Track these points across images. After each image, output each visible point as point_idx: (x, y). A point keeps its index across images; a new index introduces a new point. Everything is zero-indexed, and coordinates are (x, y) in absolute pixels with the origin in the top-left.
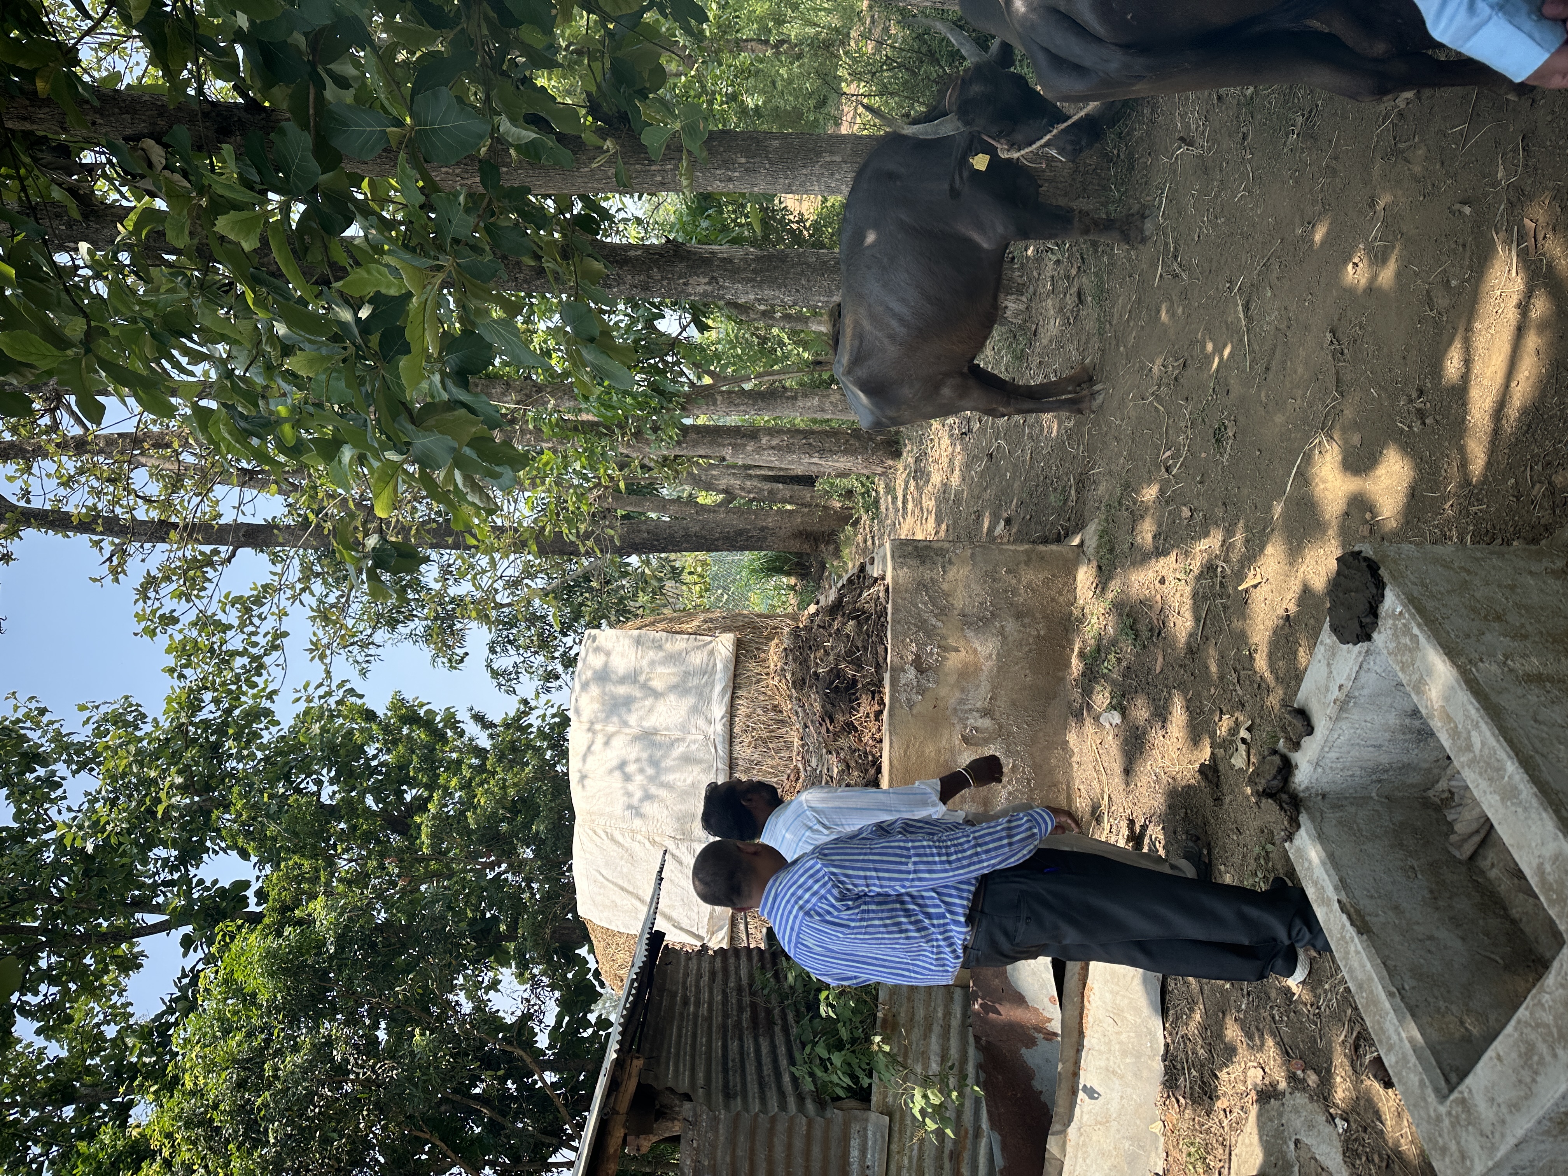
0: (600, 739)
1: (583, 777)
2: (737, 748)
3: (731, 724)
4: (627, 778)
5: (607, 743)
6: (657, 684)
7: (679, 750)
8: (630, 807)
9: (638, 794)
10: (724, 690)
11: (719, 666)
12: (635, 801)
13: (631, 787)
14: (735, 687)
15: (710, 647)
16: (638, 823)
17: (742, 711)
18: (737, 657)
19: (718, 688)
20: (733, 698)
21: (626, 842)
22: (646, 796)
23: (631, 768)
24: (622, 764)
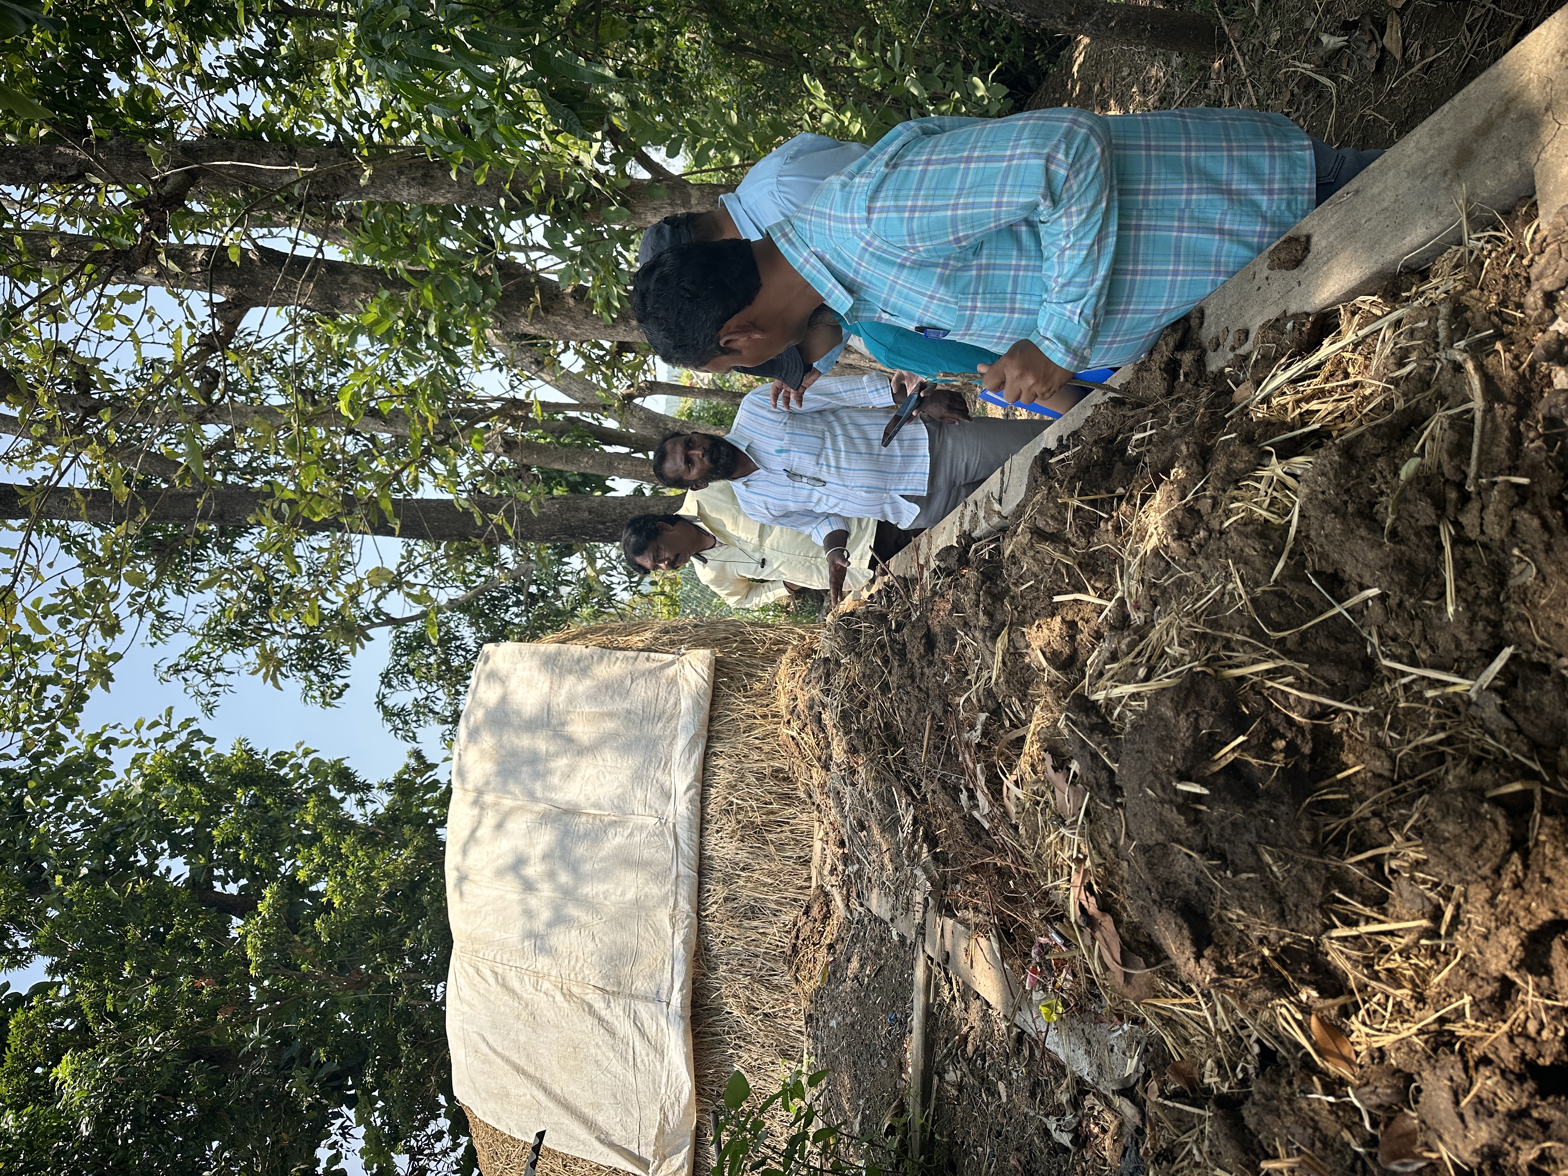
0: (490, 820)
1: (462, 879)
2: (712, 839)
3: (703, 798)
4: (528, 886)
5: (499, 826)
6: (580, 731)
7: (615, 840)
8: (530, 935)
9: (545, 915)
10: (692, 744)
11: (685, 704)
12: (539, 925)
13: (533, 902)
14: (711, 738)
15: (670, 671)
16: (543, 963)
17: (723, 777)
18: (715, 688)
19: (681, 743)
20: (707, 755)
21: (526, 990)
22: (559, 920)
23: (534, 870)
24: (518, 864)
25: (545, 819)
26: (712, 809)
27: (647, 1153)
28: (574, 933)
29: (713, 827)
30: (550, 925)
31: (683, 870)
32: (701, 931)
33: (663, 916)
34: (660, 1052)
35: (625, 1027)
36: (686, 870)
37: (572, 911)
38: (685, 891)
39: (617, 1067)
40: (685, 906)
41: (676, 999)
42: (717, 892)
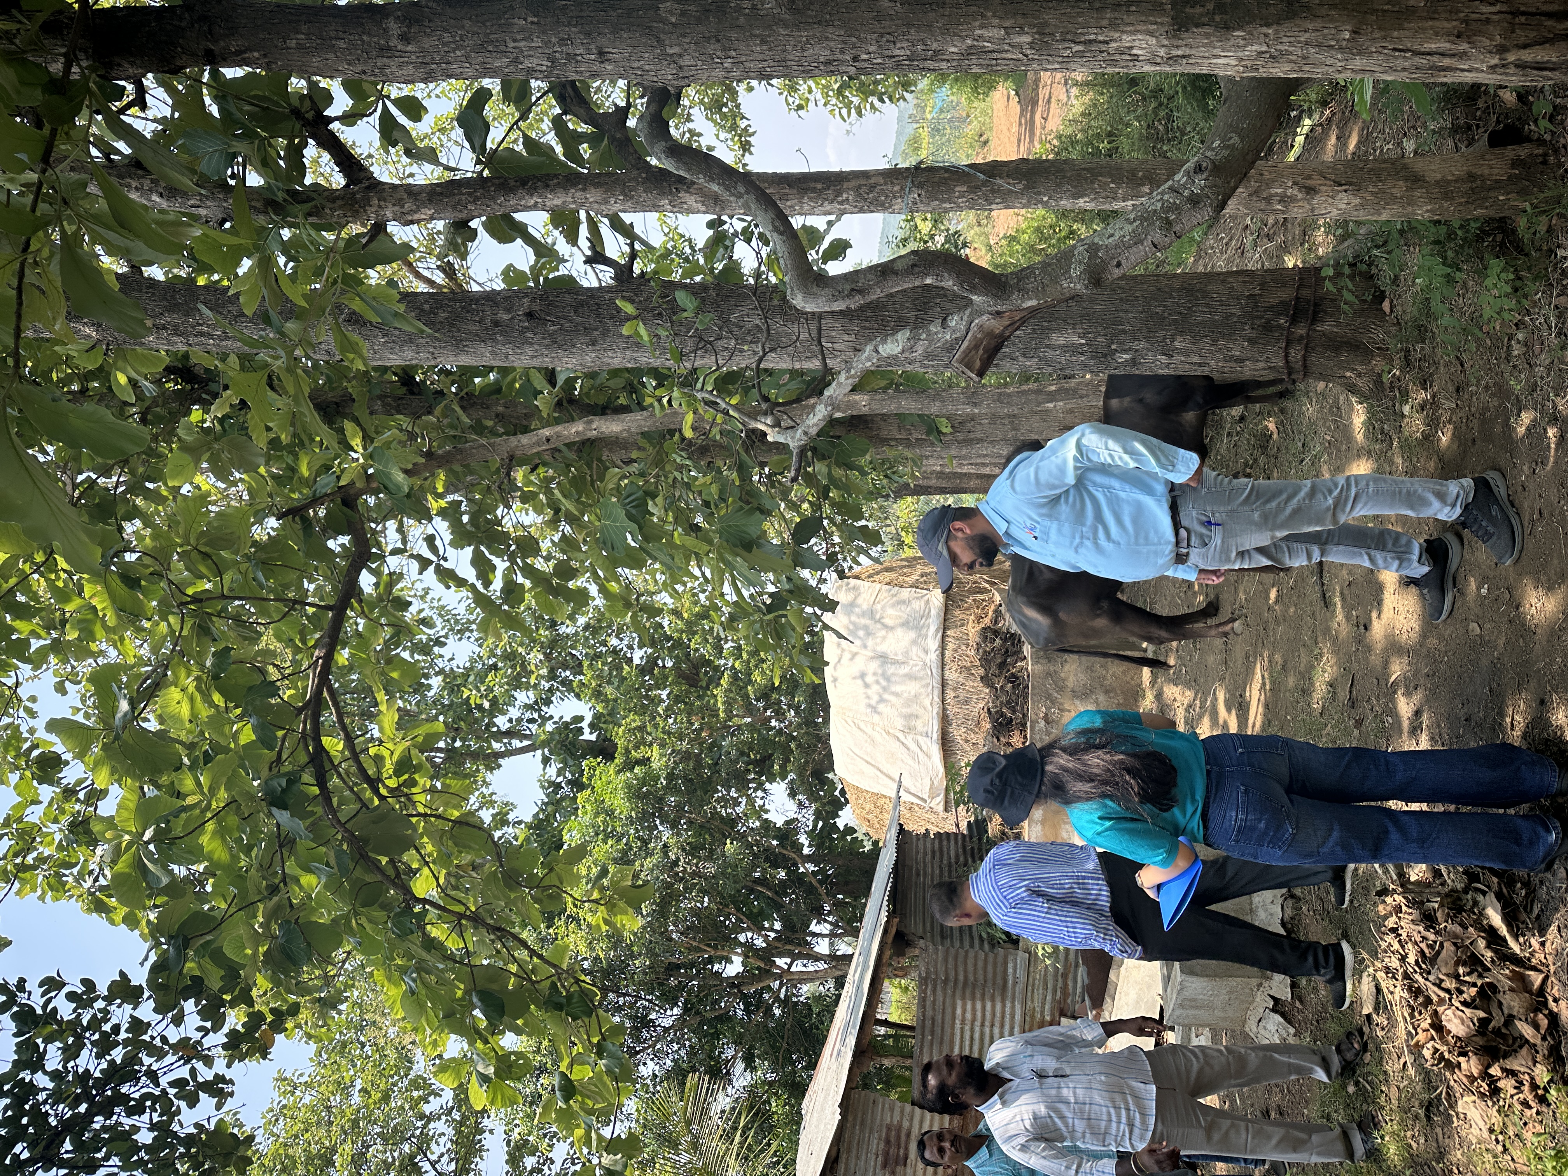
0: (847, 656)
1: (835, 680)
2: (947, 673)
3: (943, 654)
4: (867, 686)
5: (852, 659)
6: (888, 621)
7: (904, 669)
8: (869, 706)
9: (876, 698)
10: (937, 631)
11: (933, 612)
12: (873, 702)
13: (869, 692)
14: (945, 629)
15: (926, 598)
16: (876, 718)
17: (950, 646)
18: (946, 606)
19: (933, 629)
20: (944, 636)
21: (869, 730)
22: (882, 700)
23: (869, 679)
24: (863, 676)
26: (947, 659)
27: (926, 797)
28: (889, 706)
29: (948, 667)
30: (878, 702)
32: (944, 709)
33: (927, 702)
34: (929, 756)
35: (913, 746)
36: (936, 683)
37: (886, 696)
38: (937, 692)
39: (910, 762)
40: (937, 699)
41: (935, 736)
42: (950, 693)
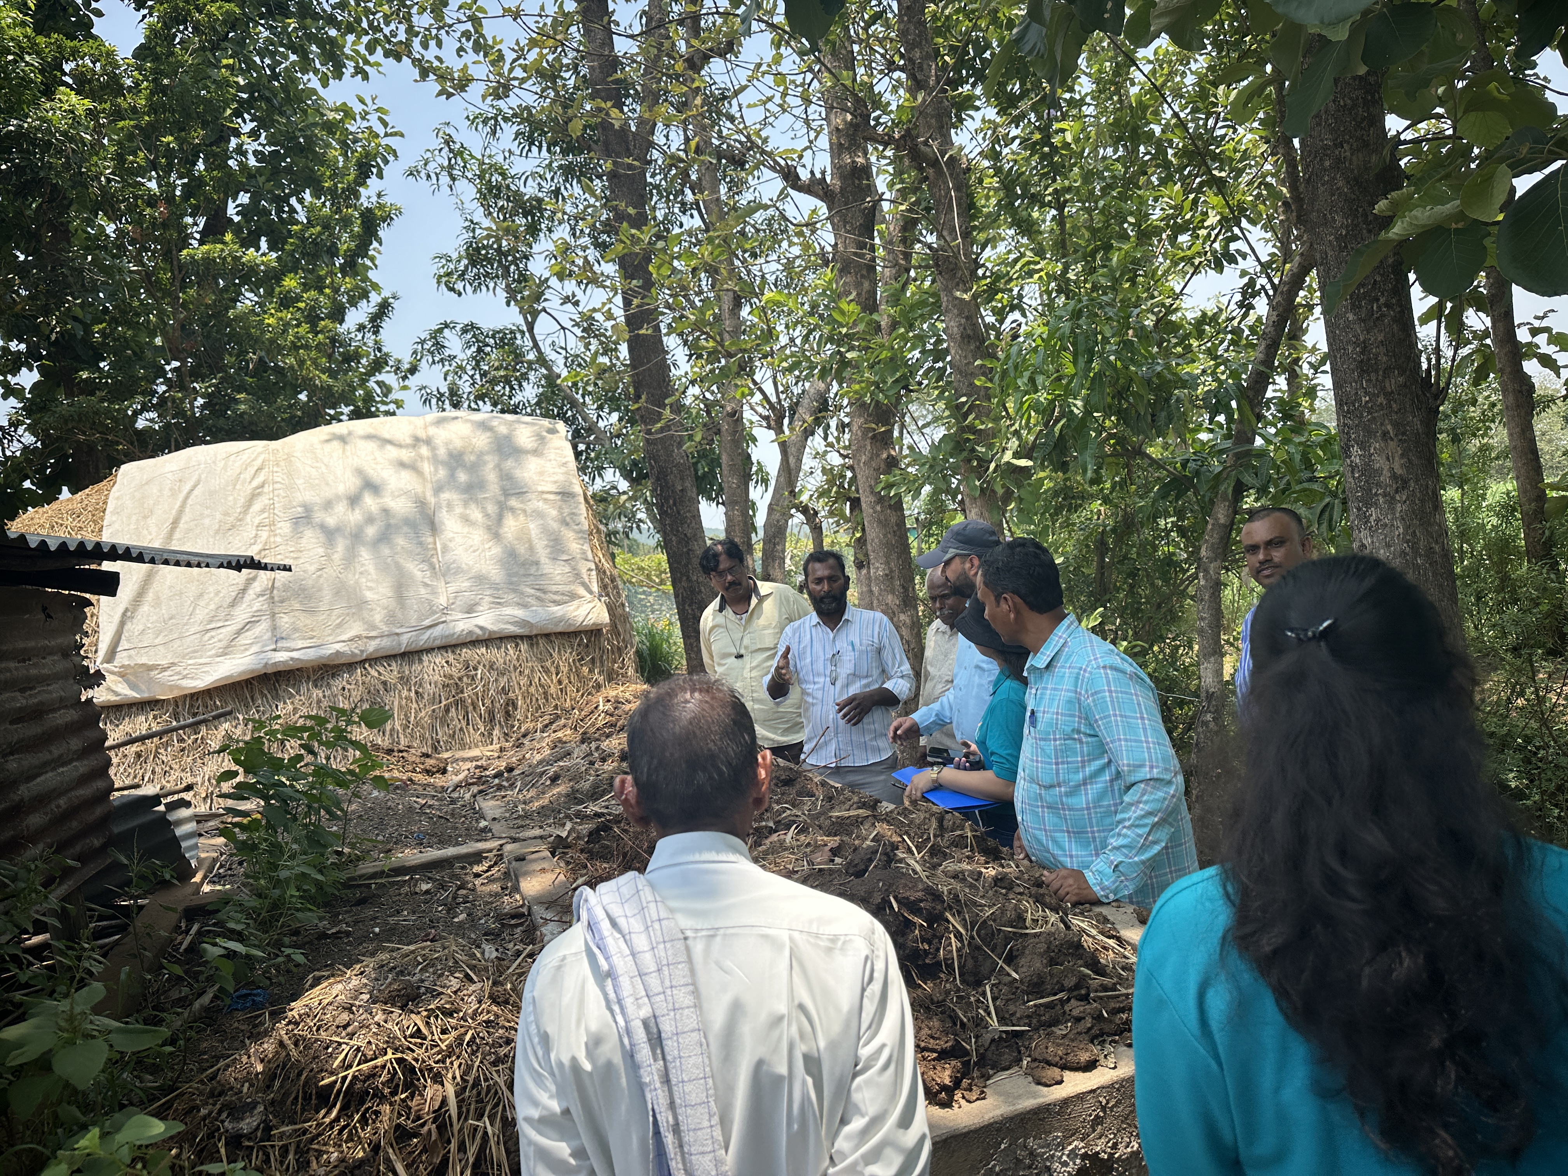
3: (475, 643)
5: (402, 465)
6: (511, 526)
7: (416, 570)
8: (309, 511)
9: (331, 521)
10: (523, 623)
11: (556, 610)
12: (319, 517)
14: (531, 639)
15: (582, 591)
16: (285, 527)
17: (496, 655)
19: (521, 613)
20: (515, 639)
21: (254, 517)
25: (421, 504)
26: (466, 653)
27: (122, 659)
28: (321, 551)
29: (451, 657)
30: (323, 527)
31: (405, 639)
32: (350, 666)
33: (356, 629)
34: (226, 651)
35: (242, 614)
36: (405, 641)
37: (341, 545)
38: (386, 644)
39: (201, 614)
40: (372, 647)
41: (282, 656)
42: (391, 673)
